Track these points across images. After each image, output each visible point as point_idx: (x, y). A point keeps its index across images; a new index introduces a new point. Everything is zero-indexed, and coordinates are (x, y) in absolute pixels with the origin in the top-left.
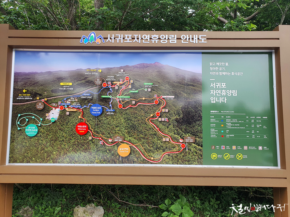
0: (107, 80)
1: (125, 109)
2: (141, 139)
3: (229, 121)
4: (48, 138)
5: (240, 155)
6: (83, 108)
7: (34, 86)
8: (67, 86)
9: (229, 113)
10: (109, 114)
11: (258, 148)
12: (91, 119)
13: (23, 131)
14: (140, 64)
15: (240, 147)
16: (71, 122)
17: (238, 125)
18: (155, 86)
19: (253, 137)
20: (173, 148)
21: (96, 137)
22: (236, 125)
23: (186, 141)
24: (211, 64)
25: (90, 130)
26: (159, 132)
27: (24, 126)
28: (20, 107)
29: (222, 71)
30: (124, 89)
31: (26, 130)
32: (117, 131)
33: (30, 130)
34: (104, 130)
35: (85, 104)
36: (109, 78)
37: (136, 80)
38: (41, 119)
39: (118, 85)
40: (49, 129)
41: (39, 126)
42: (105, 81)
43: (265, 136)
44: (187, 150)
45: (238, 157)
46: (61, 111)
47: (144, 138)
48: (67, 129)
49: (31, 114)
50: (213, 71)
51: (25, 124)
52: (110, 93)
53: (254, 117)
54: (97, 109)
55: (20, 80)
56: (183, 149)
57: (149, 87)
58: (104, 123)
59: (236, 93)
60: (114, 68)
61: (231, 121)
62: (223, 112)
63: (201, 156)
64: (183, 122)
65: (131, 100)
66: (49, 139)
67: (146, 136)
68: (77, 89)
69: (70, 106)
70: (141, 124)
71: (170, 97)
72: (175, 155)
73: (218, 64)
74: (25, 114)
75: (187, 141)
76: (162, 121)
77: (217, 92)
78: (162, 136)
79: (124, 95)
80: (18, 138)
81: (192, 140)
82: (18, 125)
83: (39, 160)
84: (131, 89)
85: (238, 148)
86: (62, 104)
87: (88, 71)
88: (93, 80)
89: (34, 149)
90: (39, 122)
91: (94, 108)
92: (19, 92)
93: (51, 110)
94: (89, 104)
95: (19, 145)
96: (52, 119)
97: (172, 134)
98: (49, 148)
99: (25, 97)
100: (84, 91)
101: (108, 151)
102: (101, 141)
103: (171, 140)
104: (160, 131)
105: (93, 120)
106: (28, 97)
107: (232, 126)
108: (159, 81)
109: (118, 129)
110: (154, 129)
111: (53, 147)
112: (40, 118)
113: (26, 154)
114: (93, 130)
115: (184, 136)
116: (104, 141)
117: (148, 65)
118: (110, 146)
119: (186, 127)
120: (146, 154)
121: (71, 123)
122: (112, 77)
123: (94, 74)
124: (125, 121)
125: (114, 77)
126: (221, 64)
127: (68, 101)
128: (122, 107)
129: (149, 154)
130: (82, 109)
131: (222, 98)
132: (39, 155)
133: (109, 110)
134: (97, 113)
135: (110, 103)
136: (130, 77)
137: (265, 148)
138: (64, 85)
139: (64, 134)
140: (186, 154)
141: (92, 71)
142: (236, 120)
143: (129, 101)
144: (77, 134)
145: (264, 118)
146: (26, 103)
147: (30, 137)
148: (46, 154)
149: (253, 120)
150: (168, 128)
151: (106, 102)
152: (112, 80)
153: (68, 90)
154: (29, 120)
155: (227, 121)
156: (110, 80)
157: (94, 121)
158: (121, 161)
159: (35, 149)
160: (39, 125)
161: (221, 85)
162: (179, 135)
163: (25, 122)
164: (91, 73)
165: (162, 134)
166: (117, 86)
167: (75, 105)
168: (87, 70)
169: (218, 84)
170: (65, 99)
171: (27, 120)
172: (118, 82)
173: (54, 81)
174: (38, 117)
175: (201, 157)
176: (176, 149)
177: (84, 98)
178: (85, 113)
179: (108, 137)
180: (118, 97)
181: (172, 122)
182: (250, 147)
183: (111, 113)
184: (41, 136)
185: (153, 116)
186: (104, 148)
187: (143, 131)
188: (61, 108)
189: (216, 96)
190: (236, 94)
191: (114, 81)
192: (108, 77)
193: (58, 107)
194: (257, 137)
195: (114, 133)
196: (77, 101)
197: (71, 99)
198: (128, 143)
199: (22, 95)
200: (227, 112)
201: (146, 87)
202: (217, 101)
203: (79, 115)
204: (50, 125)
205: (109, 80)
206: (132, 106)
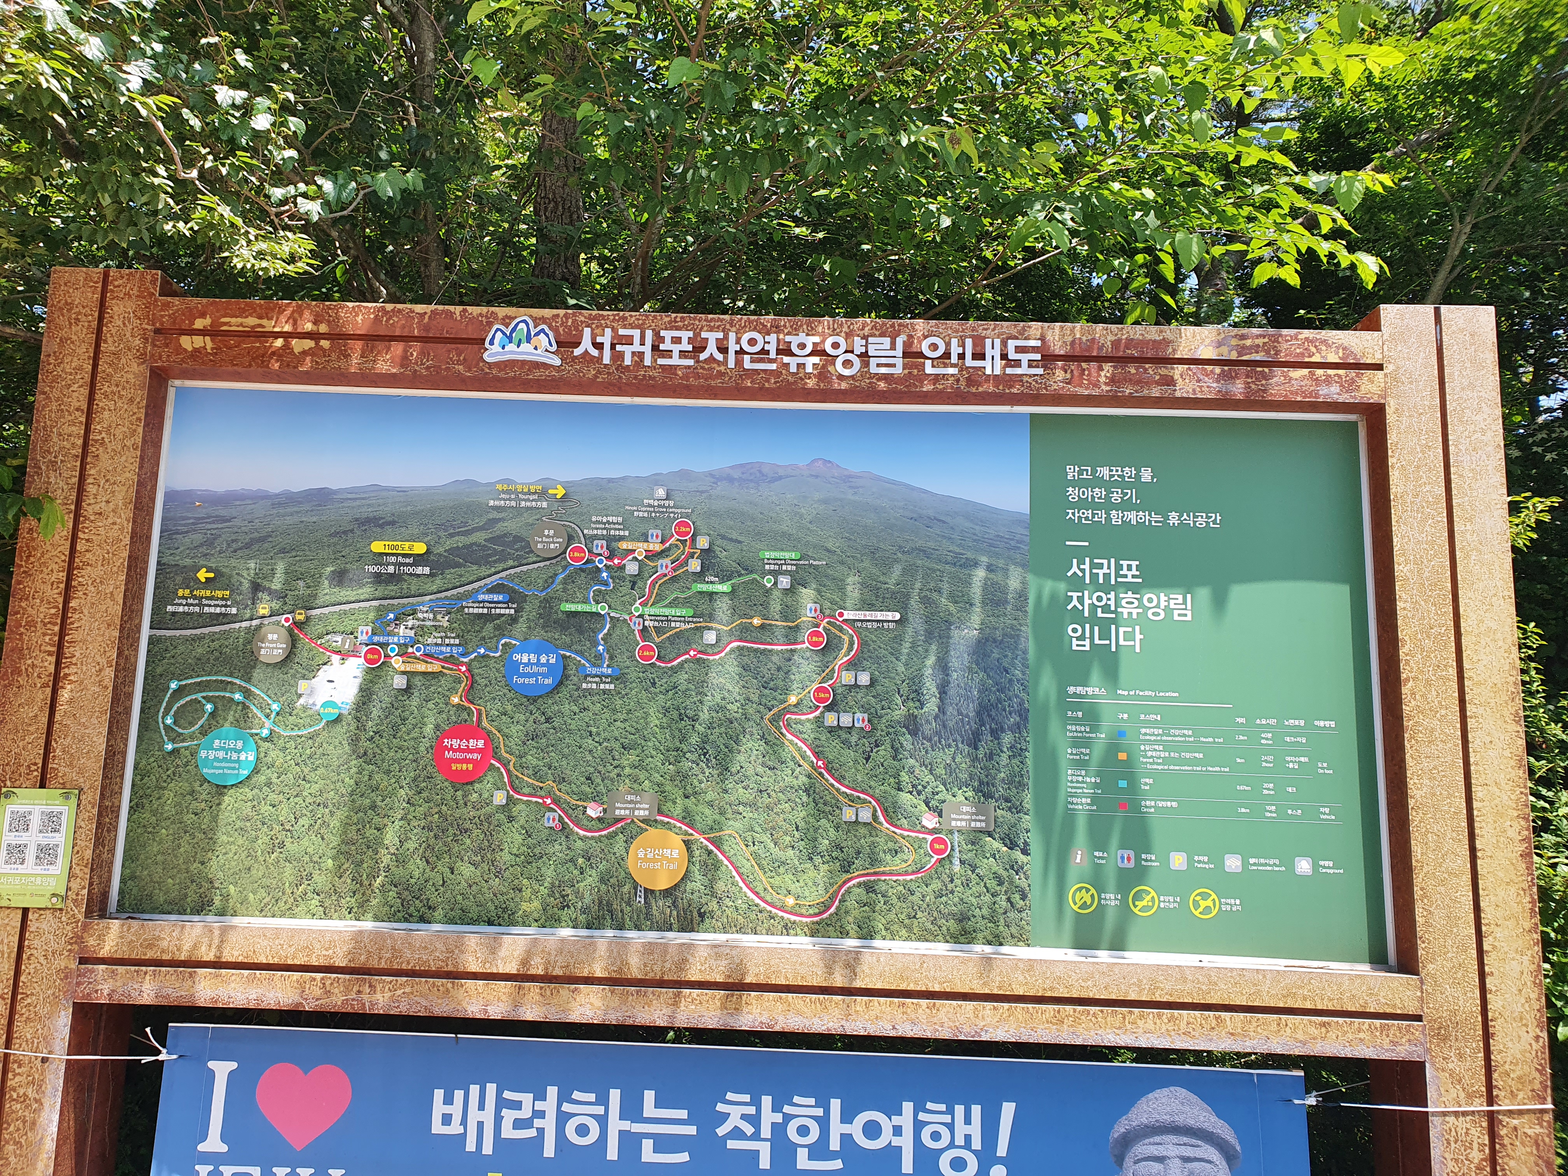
0: (591, 532)
1: (668, 668)
2: (741, 808)
3: (1153, 738)
4: (305, 794)
5: (1205, 896)
6: (473, 656)
7: (247, 551)
8: (405, 556)
9: (1156, 698)
10: (594, 686)
11: (1291, 867)
12: (509, 708)
13: (190, 757)
14: (742, 465)
15: (1206, 859)
16: (414, 721)
17: (1197, 755)
18: (811, 565)
19: (1269, 814)
20: (889, 857)
21: (530, 795)
22: (1188, 755)
23: (953, 823)
24: (1072, 472)
25: (499, 761)
26: (827, 780)
27: (192, 737)
28: (181, 648)
29: (1126, 506)
30: (665, 575)
31: (203, 754)
32: (627, 770)
33: (221, 754)
34: (564, 763)
35: (484, 638)
36: (598, 522)
37: (723, 537)
38: (275, 707)
39: (640, 553)
40: (308, 752)
41: (265, 740)
42: (578, 536)
43: (1327, 810)
44: (957, 867)
45: (1196, 905)
46: (369, 671)
47: (752, 805)
48: (392, 754)
49: (229, 679)
50: (1082, 504)
51: (197, 726)
52: (600, 591)
53: (1273, 722)
54: (538, 664)
55: (184, 525)
56: (939, 861)
57: (784, 567)
58: (570, 731)
59: (1189, 607)
60: (624, 478)
61: (1164, 738)
62: (1126, 693)
63: (1024, 897)
64: (937, 733)
65: (697, 628)
66: (309, 800)
67: (765, 795)
68: (447, 571)
69: (410, 650)
70: (741, 737)
71: (879, 616)
72: (901, 888)
73: (1104, 472)
74: (199, 680)
75: (959, 823)
76: (840, 728)
77: (1099, 599)
78: (841, 798)
79: (667, 602)
80: (164, 788)
81: (980, 821)
82: (167, 728)
83: (258, 897)
84: (700, 576)
85: (1199, 862)
86: (376, 639)
87: (503, 492)
88: (524, 533)
89: (233, 843)
90: (264, 719)
91: (525, 659)
92: (179, 579)
93: (325, 664)
94: (503, 641)
95: (168, 822)
96: (325, 705)
97: (888, 788)
98: (305, 842)
99: (205, 602)
100: (482, 583)
101: (581, 860)
102: (551, 815)
103: (882, 819)
104: (829, 772)
105: (517, 715)
106: (220, 603)
107: (1166, 761)
108: (829, 545)
109: (632, 757)
110: (802, 762)
111: (323, 839)
112: (270, 702)
113: (195, 865)
114: (513, 759)
115: (943, 802)
116: (566, 814)
117: (781, 472)
118: (593, 838)
119: (954, 759)
120: (761, 881)
121: (415, 726)
122: (615, 519)
123: (528, 504)
124: (664, 720)
125: (620, 519)
126: (1117, 471)
127: (402, 627)
128: (653, 657)
129: (777, 881)
130: (468, 665)
131: (1121, 630)
132: (258, 872)
133: (594, 671)
134: (537, 680)
135: (601, 636)
136: (698, 523)
137: (1324, 867)
138: (387, 554)
139: (377, 777)
140: (950, 886)
141: (522, 493)
142: (1186, 732)
143: (687, 630)
144: (439, 777)
145: (1322, 724)
146: (206, 630)
147: (217, 786)
148: (289, 869)
149: (1270, 735)
150: (867, 759)
151: (581, 631)
152: (612, 532)
153: (405, 577)
154: (216, 708)
155: (1146, 734)
156: (605, 532)
157: (522, 717)
158: (644, 911)
159: (240, 842)
160: (265, 733)
161: (1119, 567)
162: (919, 793)
163: (199, 719)
164: (518, 499)
165: (838, 790)
166: (635, 559)
167: (436, 644)
168: (499, 487)
169: (1105, 566)
170: (392, 616)
171: (209, 707)
172: (640, 544)
173: (345, 532)
174: (262, 695)
175: (1021, 902)
176: (906, 861)
177: (480, 611)
178: (483, 682)
179: (586, 795)
180: (637, 608)
181: (888, 734)
182: (1252, 861)
183: (602, 682)
184: (269, 784)
185: (798, 704)
186: (564, 847)
187: (750, 772)
188: (370, 656)
189: (1093, 620)
190: (1189, 613)
191: (621, 538)
192: (594, 519)
193: (354, 653)
194: (1290, 812)
195: (613, 775)
196: (446, 624)
197: (420, 615)
198: (679, 825)
199: (191, 592)
200: (1146, 693)
201: (767, 567)
202: (1097, 641)
203: (453, 690)
204: (317, 734)
205: (599, 532)
206: (700, 652)
